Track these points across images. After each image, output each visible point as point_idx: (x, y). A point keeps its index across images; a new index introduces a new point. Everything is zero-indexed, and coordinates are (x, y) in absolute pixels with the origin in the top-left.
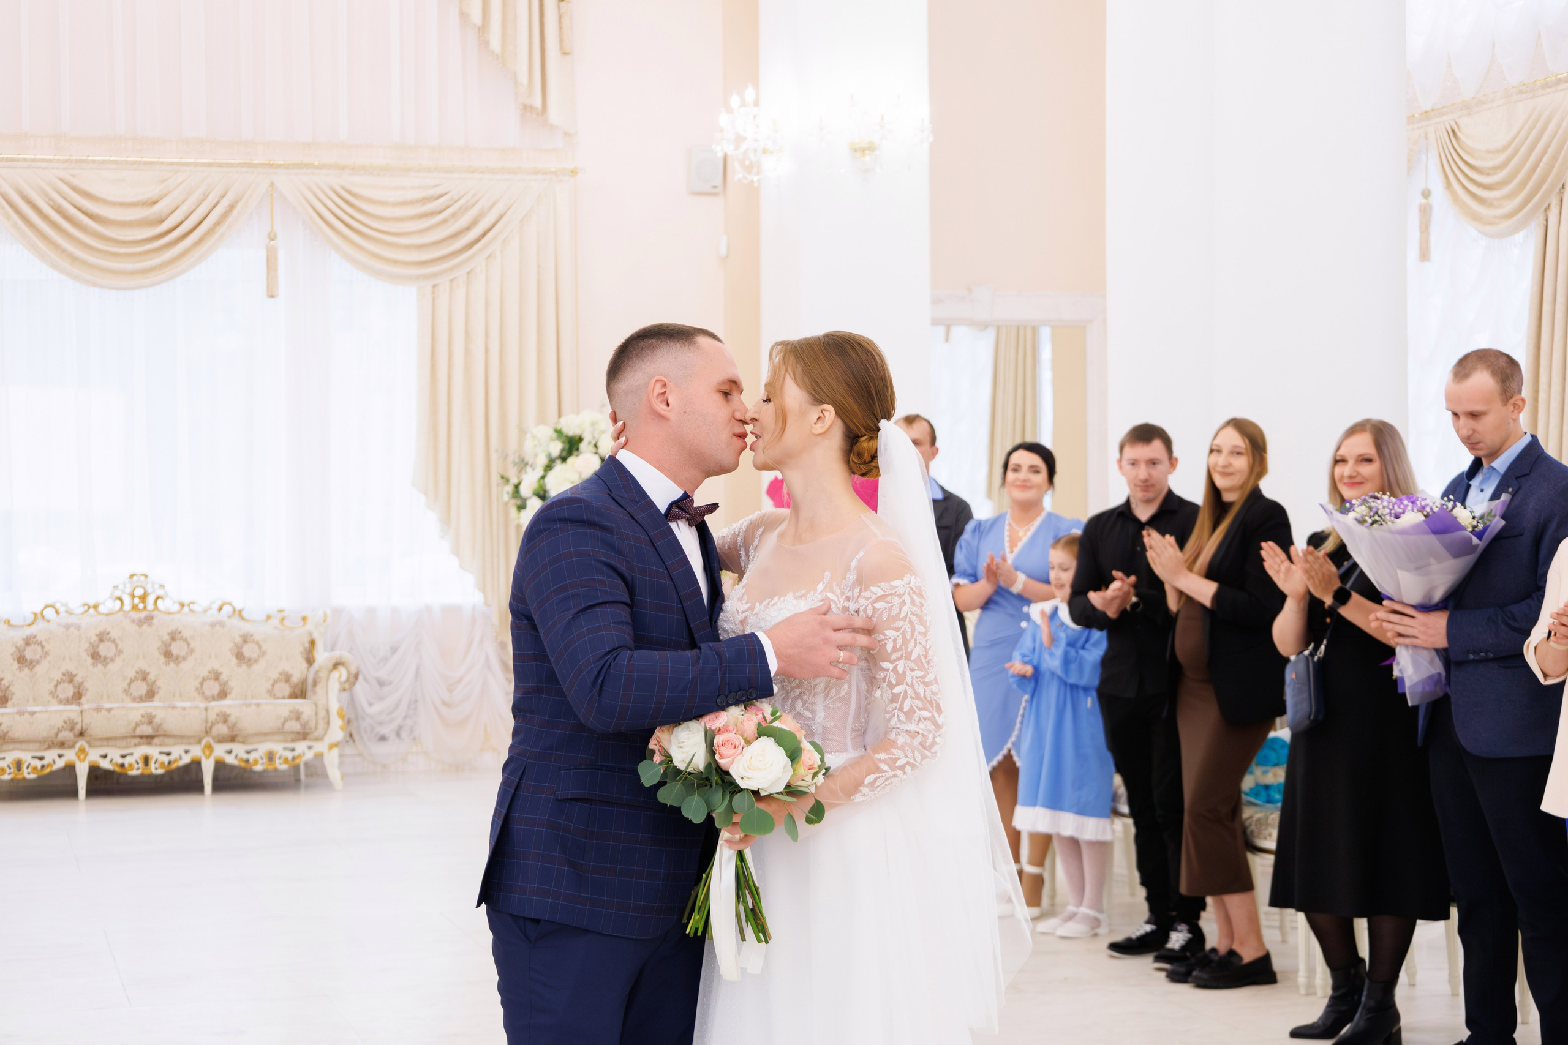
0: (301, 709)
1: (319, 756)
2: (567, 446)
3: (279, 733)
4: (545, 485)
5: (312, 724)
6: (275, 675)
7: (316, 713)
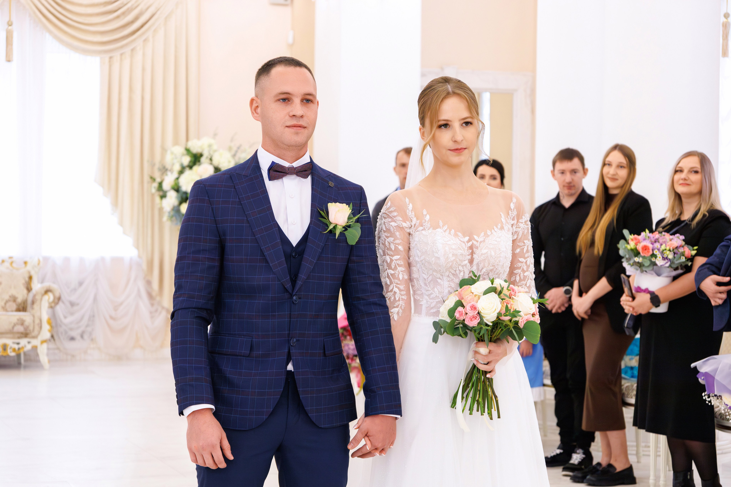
0: (24, 318)
1: (35, 348)
2: (193, 159)
3: (10, 333)
4: (178, 183)
5: (31, 328)
6: (6, 297)
7: (34, 322)
